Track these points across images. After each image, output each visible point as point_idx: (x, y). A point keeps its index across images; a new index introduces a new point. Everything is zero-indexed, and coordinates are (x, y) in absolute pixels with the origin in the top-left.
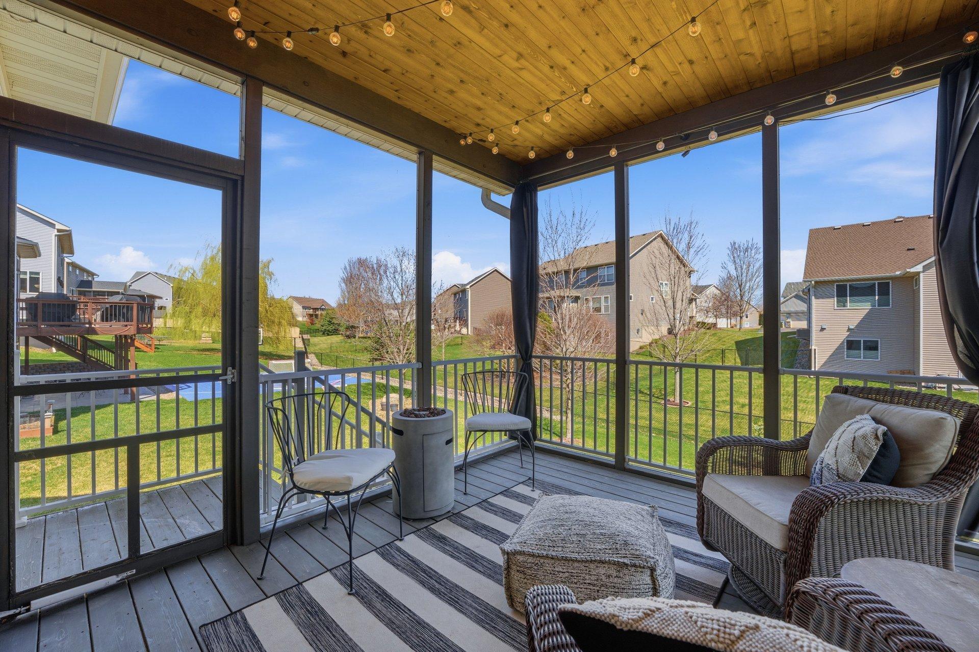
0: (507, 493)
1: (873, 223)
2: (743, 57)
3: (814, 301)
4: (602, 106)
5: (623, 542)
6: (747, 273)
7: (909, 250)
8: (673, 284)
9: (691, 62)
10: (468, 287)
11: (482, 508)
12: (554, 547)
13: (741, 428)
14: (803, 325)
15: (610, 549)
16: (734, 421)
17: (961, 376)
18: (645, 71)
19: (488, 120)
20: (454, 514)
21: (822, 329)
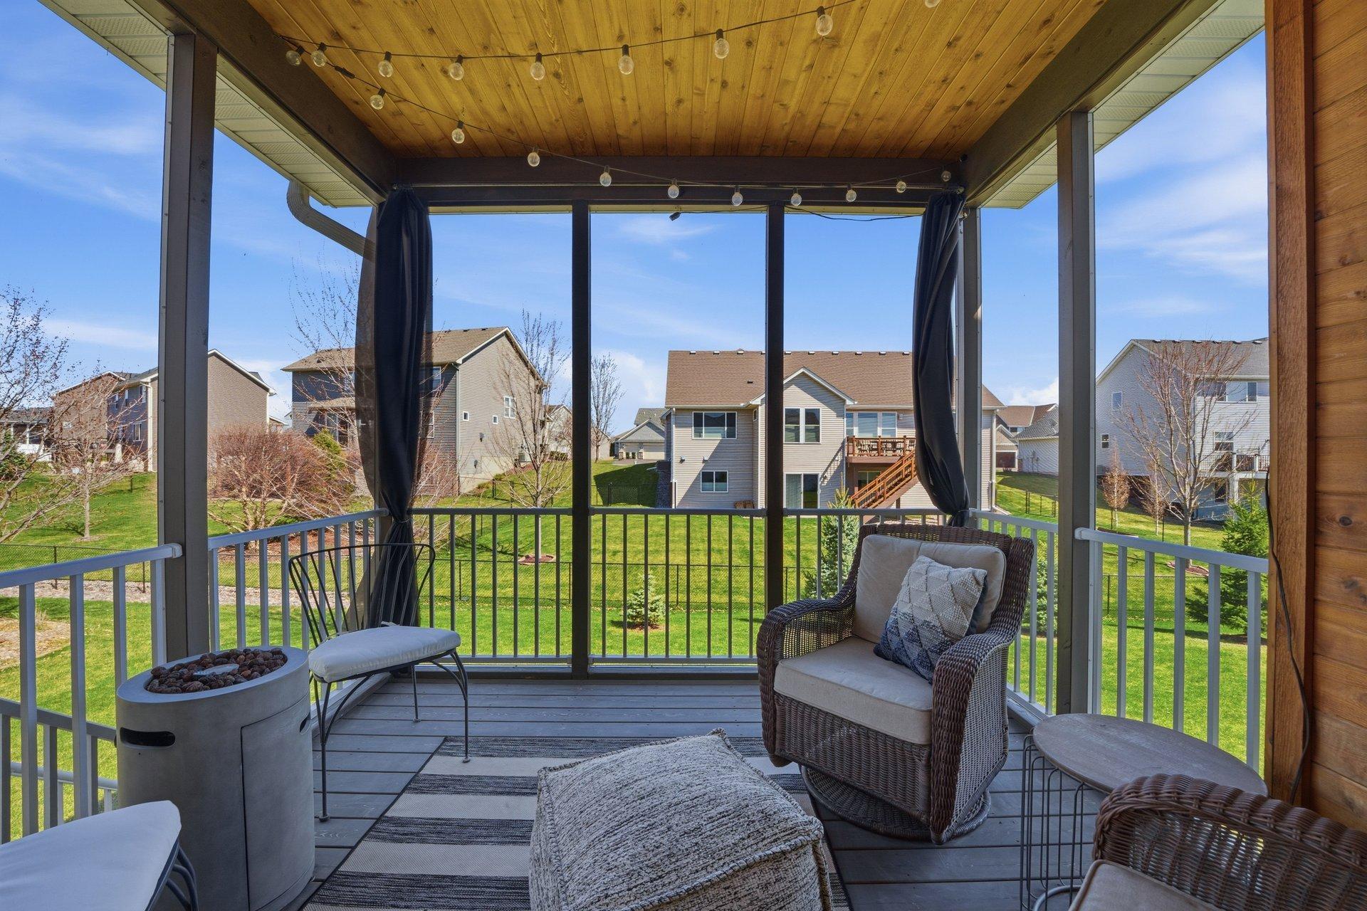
0: (418, 784)
1: (723, 353)
2: (776, 107)
3: (675, 430)
4: (580, 100)
5: (761, 815)
6: (604, 394)
7: (749, 382)
8: (533, 401)
9: (724, 84)
10: (148, 379)
11: (384, 839)
12: (660, 877)
13: (614, 580)
14: (661, 456)
15: (749, 837)
16: (608, 573)
17: (933, 507)
18: (666, 68)
19: (364, 33)
20: (324, 882)
21: (682, 461)
